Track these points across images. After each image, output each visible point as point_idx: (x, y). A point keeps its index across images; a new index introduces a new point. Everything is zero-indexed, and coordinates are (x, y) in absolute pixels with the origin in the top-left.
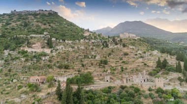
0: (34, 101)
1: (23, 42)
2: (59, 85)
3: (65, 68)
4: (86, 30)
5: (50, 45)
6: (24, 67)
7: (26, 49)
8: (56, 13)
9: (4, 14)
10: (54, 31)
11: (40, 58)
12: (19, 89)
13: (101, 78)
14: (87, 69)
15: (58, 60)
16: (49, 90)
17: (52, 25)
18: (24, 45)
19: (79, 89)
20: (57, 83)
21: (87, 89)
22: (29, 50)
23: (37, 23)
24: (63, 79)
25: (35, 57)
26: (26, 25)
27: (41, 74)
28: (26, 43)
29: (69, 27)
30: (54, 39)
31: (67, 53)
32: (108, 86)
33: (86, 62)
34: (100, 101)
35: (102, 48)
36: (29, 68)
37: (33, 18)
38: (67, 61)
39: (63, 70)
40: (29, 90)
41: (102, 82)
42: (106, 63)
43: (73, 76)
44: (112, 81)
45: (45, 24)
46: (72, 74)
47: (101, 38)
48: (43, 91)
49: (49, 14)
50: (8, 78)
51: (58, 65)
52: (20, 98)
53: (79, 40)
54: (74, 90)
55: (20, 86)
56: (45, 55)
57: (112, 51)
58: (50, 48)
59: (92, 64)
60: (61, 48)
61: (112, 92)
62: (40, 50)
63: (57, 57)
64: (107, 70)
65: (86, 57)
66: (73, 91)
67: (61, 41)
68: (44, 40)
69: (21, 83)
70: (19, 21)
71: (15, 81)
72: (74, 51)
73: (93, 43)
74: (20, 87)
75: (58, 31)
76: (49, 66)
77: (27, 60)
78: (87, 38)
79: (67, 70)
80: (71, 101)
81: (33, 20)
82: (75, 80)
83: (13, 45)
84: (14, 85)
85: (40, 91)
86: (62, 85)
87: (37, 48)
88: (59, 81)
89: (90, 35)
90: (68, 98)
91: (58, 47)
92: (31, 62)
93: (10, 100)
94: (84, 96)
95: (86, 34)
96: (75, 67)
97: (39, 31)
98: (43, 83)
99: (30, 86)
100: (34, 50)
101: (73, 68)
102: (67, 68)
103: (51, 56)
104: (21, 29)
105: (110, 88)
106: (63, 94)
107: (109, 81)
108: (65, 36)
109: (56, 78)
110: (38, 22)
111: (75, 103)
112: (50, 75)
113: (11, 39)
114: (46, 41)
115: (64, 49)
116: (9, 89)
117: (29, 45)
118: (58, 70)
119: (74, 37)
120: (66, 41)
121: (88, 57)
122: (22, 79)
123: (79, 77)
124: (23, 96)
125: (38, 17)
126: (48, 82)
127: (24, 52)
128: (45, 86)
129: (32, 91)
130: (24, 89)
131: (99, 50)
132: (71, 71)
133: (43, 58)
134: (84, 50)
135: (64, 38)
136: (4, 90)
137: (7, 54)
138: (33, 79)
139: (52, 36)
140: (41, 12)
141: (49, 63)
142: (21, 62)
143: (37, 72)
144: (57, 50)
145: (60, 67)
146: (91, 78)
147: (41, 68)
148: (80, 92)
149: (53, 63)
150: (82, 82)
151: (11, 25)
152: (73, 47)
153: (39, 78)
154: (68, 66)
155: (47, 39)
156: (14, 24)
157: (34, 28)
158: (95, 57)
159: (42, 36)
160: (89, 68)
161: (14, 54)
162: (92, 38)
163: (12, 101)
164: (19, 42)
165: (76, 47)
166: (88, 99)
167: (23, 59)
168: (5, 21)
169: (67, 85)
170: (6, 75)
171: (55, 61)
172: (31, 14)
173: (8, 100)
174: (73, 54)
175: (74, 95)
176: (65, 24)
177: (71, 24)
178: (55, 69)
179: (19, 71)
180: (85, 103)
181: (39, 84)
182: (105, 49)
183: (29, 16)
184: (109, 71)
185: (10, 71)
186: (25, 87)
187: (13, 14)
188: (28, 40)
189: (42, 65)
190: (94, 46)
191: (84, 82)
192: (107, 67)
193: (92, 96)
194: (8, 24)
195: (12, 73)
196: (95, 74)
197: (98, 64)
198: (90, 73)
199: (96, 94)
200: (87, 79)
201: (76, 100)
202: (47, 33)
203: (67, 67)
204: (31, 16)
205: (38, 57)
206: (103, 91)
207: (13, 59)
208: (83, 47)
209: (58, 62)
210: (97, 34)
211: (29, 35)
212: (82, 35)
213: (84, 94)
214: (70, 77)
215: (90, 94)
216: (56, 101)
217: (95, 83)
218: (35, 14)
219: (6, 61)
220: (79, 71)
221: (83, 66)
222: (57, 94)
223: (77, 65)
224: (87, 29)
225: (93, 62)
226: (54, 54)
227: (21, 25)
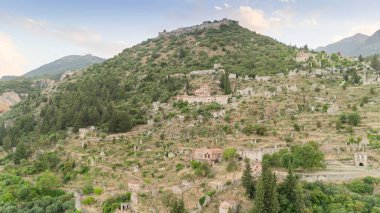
0: (203, 195)
1: (180, 87)
2: (248, 167)
3: (258, 133)
4: (301, 49)
5: (225, 87)
6: (184, 131)
7: (186, 98)
8: (234, 22)
9: (149, 40)
10: (232, 59)
11: (210, 115)
12: (178, 170)
13: (345, 157)
14: (307, 135)
15: (243, 117)
16: (230, 177)
17: (227, 48)
18: (181, 91)
19: (290, 178)
20: (243, 164)
21: (311, 180)
22: (190, 100)
23: (200, 49)
24: (255, 156)
25: (200, 112)
26: (183, 55)
27: (212, 144)
28: (185, 88)
29: (263, 48)
30: (232, 76)
31: (260, 103)
32: (364, 176)
33: (303, 119)
34: (343, 210)
35: (344, 87)
36: (192, 134)
37: (194, 40)
38: (262, 118)
39: (253, 137)
40: (193, 172)
41: (346, 167)
42: (354, 121)
43: (276, 150)
44: (376, 164)
45: (215, 49)
46: (273, 146)
47: (339, 64)
48: (217, 176)
49: (221, 26)
50: (160, 149)
51: (242, 127)
52: (181, 187)
53: (286, 73)
54: (280, 181)
55: (179, 165)
56: (218, 108)
57: (372, 92)
58: (227, 93)
59: (319, 125)
60: (247, 93)
61: (375, 192)
62: (207, 100)
63: (241, 112)
64: (359, 140)
65: (301, 108)
66: (278, 182)
67: (247, 78)
68: (215, 79)
69: (181, 160)
70: (172, 49)
71: (171, 155)
72: (274, 98)
73: (318, 76)
74: (180, 168)
75: (239, 59)
76: (225, 128)
77: (187, 119)
78: (305, 65)
79: (263, 138)
80: (275, 201)
81: (194, 43)
82: (281, 160)
83: (165, 93)
84: (169, 163)
85: (212, 177)
86: (253, 168)
87: (202, 97)
88: (247, 160)
89: (311, 58)
90: (267, 196)
91: (242, 92)
92: (194, 121)
93: (165, 189)
94: (303, 196)
95: (301, 58)
96: (279, 132)
97: (206, 62)
98: (216, 161)
99: (195, 166)
100: (198, 100)
101: (275, 134)
102: (262, 134)
103: (229, 110)
104: (175, 63)
105: (368, 181)
106: (256, 187)
107: (365, 164)
108: (253, 66)
109: (240, 153)
110: (202, 45)
111: (284, 207)
112: (229, 147)
113: (161, 82)
114: (218, 82)
115: (253, 94)
116: (163, 169)
117: (190, 90)
118: (245, 137)
119: (274, 66)
120: (258, 78)
121: (309, 110)
122: (181, 152)
123: (289, 153)
124: (185, 183)
125: (203, 36)
126: (227, 159)
127: (182, 105)
128: (222, 168)
129: (200, 175)
130: (186, 171)
131: (335, 91)
132: (271, 139)
134: (297, 93)
135: (252, 71)
136: (156, 171)
137: (156, 108)
138: (200, 154)
139: (228, 71)
140: (207, 26)
141: (225, 124)
142: (179, 122)
143: (205, 139)
144: (241, 96)
145: (248, 132)
146: (317, 155)
147: (212, 133)
148: (293, 185)
149: (233, 124)
150: (298, 165)
151: (160, 58)
152: (272, 90)
153: (210, 152)
154: (264, 129)
155: (219, 77)
156: (164, 55)
157: (196, 58)
158: (326, 108)
159: (211, 71)
160: (312, 133)
161: (168, 107)
162: (315, 66)
163: (168, 191)
164: (173, 87)
165: (279, 89)
166: (313, 202)
167: (182, 117)
168: (150, 52)
169: (265, 169)
170: (158, 145)
171: (236, 120)
172: (191, 34)
173: (162, 188)
174: (274, 103)
175: (279, 191)
176: (254, 43)
177: (267, 41)
178: (237, 136)
179: (176, 137)
180: (307, 209)
181: (210, 163)
182: (351, 88)
183: (188, 38)
184: (365, 141)
185: (162, 137)
186: (188, 167)
187: (162, 37)
188: (187, 81)
189: (213, 127)
190: (322, 83)
191: (301, 164)
192: (358, 132)
193: (322, 197)
194: (155, 57)
195: (166, 143)
196: (327, 147)
197: (334, 125)
198: (316, 146)
199: (332, 194)
200: (310, 159)
201: (285, 201)
202: (219, 65)
203: (261, 132)
204: (190, 37)
205: (206, 112)
206: (352, 187)
207: (166, 118)
208: (294, 88)
209: (243, 121)
210: (329, 53)
211: (188, 72)
212: (292, 62)
213: (302, 190)
214: (271, 152)
215: (318, 192)
216: (244, 199)
217: (328, 167)
218: (196, 33)
219: (156, 121)
220: (288, 140)
221: (297, 128)
222: (244, 185)
223: (284, 128)
224: (302, 46)
225: (320, 119)
226: (234, 105)
227: (176, 56)
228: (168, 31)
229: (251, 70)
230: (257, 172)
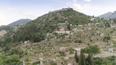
0: (62, 61)
1: (55, 28)
2: (76, 53)
3: (79, 42)
4: (92, 17)
5: (69, 28)
6: (56, 42)
8: (72, 9)
9: (46, 14)
10: (71, 20)
11: (64, 37)
12: (55, 54)
13: (106, 50)
14: (94, 43)
16: (71, 56)
17: (69, 16)
19: (89, 56)
21: (95, 57)
22: (58, 32)
23: (61, 17)
24: (78, 49)
25: (61, 36)
26: (56, 19)
27: (65, 46)
28: (57, 29)
29: (80, 16)
30: (71, 25)
31: (80, 33)
32: (112, 55)
33: (93, 38)
35: (105, 28)
36: (59, 43)
37: (59, 14)
38: (80, 38)
39: (78, 43)
41: (106, 53)
42: (109, 38)
43: (85, 47)
44: (115, 52)
45: (66, 17)
47: (103, 21)
48: (67, 56)
49: (68, 10)
50: (49, 47)
51: (74, 40)
52: (56, 59)
53: (87, 24)
54: (86, 57)
55: (55, 52)
56: (67, 35)
57: (114, 30)
58: (69, 30)
59: (98, 40)
60: (76, 30)
61: (115, 60)
62: (64, 32)
63: (74, 36)
64: (110, 44)
65: (92, 35)
67: (75, 25)
69: (56, 50)
70: (53, 17)
71: (52, 49)
72: (84, 31)
73: (97, 25)
74: (55, 53)
75: (73, 20)
76: (69, 41)
77: (57, 38)
78: (93, 22)
79: (81, 44)
80: (85, 63)
81: (59, 15)
82: (86, 51)
83: (51, 30)
84: (52, 51)
85: (65, 56)
86: (78, 53)
88: (76, 51)
89: (95, 19)
90: (82, 61)
91: (74, 30)
92: (59, 39)
93: (51, 60)
94: (93, 61)
95: (92, 19)
96: (85, 42)
97: (63, 21)
98: (66, 51)
99: (60, 53)
100: (61, 32)
101: (84, 43)
102: (80, 43)
103: (70, 35)
104: (54, 21)
105: (113, 57)
106: (79, 59)
107: (112, 51)
108: (78, 22)
109: (74, 48)
110: (62, 16)
112: (70, 47)
113: (50, 27)
114: (67, 27)
116: (50, 53)
118: (75, 43)
120: (79, 26)
121: (95, 35)
122: (56, 48)
123: (89, 48)
124: (57, 58)
125: (62, 13)
126: (69, 50)
127: (56, 34)
128: (68, 53)
129: (61, 55)
130: (57, 54)
131: (102, 29)
132: (83, 44)
133: (66, 37)
134: (91, 30)
136: (48, 54)
137: (48, 35)
138: (62, 49)
139: (70, 23)
140: (63, 10)
141: (69, 39)
142: (55, 39)
143: (63, 44)
144: (74, 31)
145: (76, 42)
146: (97, 49)
147: (65, 42)
148: (90, 58)
149: (71, 40)
150: (91, 52)
152: (83, 29)
153: (64, 48)
155: (67, 25)
156: (50, 19)
157: (60, 20)
158: (100, 34)
159: (64, 23)
160: (96, 42)
161: (51, 34)
162: (96, 22)
164: (53, 28)
165: (85, 29)
166: (96, 63)
168: (46, 18)
169: (81, 53)
170: (48, 46)
171: (72, 38)
172: (59, 12)
174: (84, 33)
175: (86, 60)
176: (78, 15)
177: (82, 14)
178: (73, 43)
179: (54, 44)
181: (64, 51)
182: (107, 29)
183: (57, 13)
184: (112, 45)
185: (50, 44)
186: (58, 53)
187: (50, 13)
188: (57, 27)
189: (65, 41)
190: (99, 27)
191: (92, 52)
192: (110, 42)
193: (99, 62)
194: (48, 19)
195: (51, 45)
196: (101, 46)
197: (102, 40)
198: (97, 46)
199: (102, 61)
200: (95, 50)
201: (88, 63)
202: (67, 22)
203: (80, 42)
205: (63, 36)
206: (108, 58)
207: (51, 38)
208: (90, 29)
209: (74, 39)
210: (100, 18)
211: (58, 24)
212: (89, 21)
213: (93, 60)
214: (83, 48)
215: (98, 60)
216: (75, 63)
217: (101, 53)
219: (48, 39)
220: (88, 44)
222: (75, 58)
223: (87, 41)
224: (92, 16)
225: (98, 38)
226: (72, 34)
227: (54, 19)
228: (51, 11)
229: (77, 23)
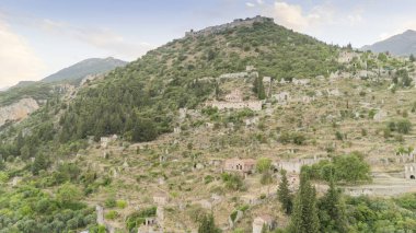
0: (235, 210)
1: (209, 91)
2: (285, 180)
3: (296, 142)
4: (344, 49)
5: (258, 91)
6: (213, 140)
7: (215, 104)
8: (269, 19)
9: (175, 41)
10: (266, 61)
11: (242, 122)
12: (207, 183)
13: (394, 169)
14: (350, 145)
15: (279, 125)
16: (264, 190)
17: (261, 48)
18: (210, 97)
19: (331, 191)
20: (279, 176)
21: (355, 194)
22: (220, 106)
23: (230, 50)
24: (293, 169)
25: (231, 119)
26: (212, 56)
27: (245, 154)
28: (214, 93)
29: (301, 48)
30: (266, 79)
31: (298, 109)
33: (345, 127)
34: (392, 228)
35: (393, 91)
36: (223, 143)
37: (224, 40)
38: (300, 126)
39: (291, 146)
40: (224, 185)
41: (395, 180)
42: (405, 128)
43: (315, 161)
45: (247, 49)
46: (313, 157)
47: (387, 64)
48: (251, 189)
49: (255, 24)
50: (188, 160)
51: (278, 135)
52: (211, 201)
53: (326, 75)
54: (320, 195)
55: (208, 177)
56: (251, 115)
58: (261, 98)
59: (364, 133)
60: (283, 98)
62: (239, 106)
63: (276, 119)
64: (410, 150)
65: (344, 115)
66: (318, 197)
67: (283, 81)
68: (247, 82)
69: (211, 171)
70: (200, 50)
71: (199, 166)
72: (314, 103)
73: (363, 78)
74: (209, 180)
75: (274, 60)
76: (259, 137)
77: (217, 127)
78: (348, 67)
79: (300, 148)
80: (315, 217)
81: (224, 43)
82: (321, 173)
83: (193, 98)
84: (198, 175)
85: (245, 190)
86: (290, 180)
87: (234, 102)
88: (283, 172)
89: (354, 59)
90: (306, 211)
91: (277, 97)
92: (224, 129)
93: (193, 203)
94: (346, 211)
95: (344, 59)
96: (318, 141)
97: (237, 64)
98: (249, 173)
99: (226, 179)
100: (229, 106)
101: (314, 143)
102: (300, 143)
103: (263, 116)
104: (203, 65)
106: (294, 201)
108: (290, 68)
109: (276, 164)
110: (233, 46)
111: (325, 224)
112: (263, 158)
113: (189, 87)
114: (251, 86)
115: (289, 99)
116: (191, 181)
117: (220, 95)
118: (280, 146)
119: (313, 68)
120: (295, 81)
121: (353, 116)
122: (211, 163)
123: (330, 164)
124: (215, 196)
125: (233, 35)
126: (260, 171)
127: (211, 111)
128: (255, 180)
129: (231, 188)
130: (216, 183)
131: (382, 95)
132: (309, 148)
133: (248, 122)
134: (339, 98)
135: (289, 74)
136: (183, 184)
137: (183, 115)
138: (231, 165)
139: (262, 73)
140: (238, 24)
141: (259, 132)
142: (208, 130)
143: (237, 149)
144: (275, 102)
145: (284, 140)
146: (362, 167)
147: (245, 143)
148: (335, 200)
149: (267, 132)
150: (339, 177)
151: (187, 60)
152: (311, 94)
153: (242, 162)
154: (302, 138)
155: (253, 79)
156: (191, 58)
157: (226, 60)
158: (372, 114)
159: (243, 74)
160: (356, 142)
161: (195, 114)
162: (360, 67)
163: (196, 205)
164: (202, 92)
165: (319, 93)
166: (358, 219)
167: (211, 125)
168: (177, 54)
169: (303, 181)
170: (185, 155)
171: (271, 127)
172: (220, 33)
173: (190, 201)
174: (313, 109)
175: (319, 206)
176: (291, 42)
177: (305, 40)
178: (272, 145)
179: (205, 147)
180: (351, 227)
181: (242, 174)
182: (401, 92)
183: (217, 38)
185: (190, 147)
186: (218, 179)
187: (190, 37)
188: (216, 85)
189: (245, 136)
190: (368, 86)
191: (344, 177)
192: (409, 141)
193: (368, 214)
194: (182, 59)
195: (193, 152)
196: (374, 157)
197: (382, 133)
198: (361, 157)
199: (379, 210)
200: (354, 171)
201: (326, 217)
202: (252, 67)
203: (299, 141)
204: (219, 36)
205: (237, 119)
206: (401, 202)
207: (194, 125)
208: (336, 93)
209: (278, 129)
210: (376, 53)
211: (218, 75)
212: (334, 63)
213: (345, 205)
214: (310, 163)
215: (363, 207)
216: (280, 215)
217: (374, 180)
218: (226, 32)
219: (183, 129)
220: (329, 150)
221: (339, 137)
222: (280, 199)
223: (325, 137)
224: (346, 45)
225: (366, 127)
226: (269, 111)
227: (204, 58)
228: (195, 30)
229: (288, 72)
230: (294, 184)
